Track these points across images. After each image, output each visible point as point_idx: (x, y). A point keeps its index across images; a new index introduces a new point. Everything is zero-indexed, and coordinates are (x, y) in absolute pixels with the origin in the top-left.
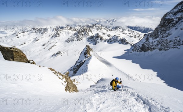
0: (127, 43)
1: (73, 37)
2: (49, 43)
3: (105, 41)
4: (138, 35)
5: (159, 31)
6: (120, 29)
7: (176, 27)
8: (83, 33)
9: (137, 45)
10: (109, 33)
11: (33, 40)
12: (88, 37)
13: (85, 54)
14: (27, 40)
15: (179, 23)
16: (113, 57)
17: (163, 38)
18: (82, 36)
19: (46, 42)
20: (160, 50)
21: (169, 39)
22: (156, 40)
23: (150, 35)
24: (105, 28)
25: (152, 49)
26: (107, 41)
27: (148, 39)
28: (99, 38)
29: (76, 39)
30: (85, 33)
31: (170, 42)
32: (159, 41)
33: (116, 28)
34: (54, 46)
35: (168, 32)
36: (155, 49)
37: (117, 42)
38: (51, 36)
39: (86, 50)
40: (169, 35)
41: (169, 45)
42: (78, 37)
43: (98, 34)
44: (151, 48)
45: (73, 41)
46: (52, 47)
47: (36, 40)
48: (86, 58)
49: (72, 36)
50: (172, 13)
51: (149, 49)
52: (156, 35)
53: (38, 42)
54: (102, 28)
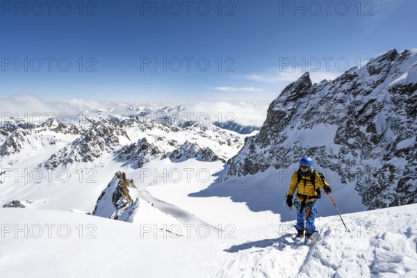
0: (215, 158)
1: (69, 152)
3: (165, 157)
4: (234, 140)
5: (269, 132)
6: (195, 126)
7: (291, 125)
8: (101, 139)
9: (236, 162)
10: (171, 136)
12: (117, 148)
15: (293, 118)
16: (190, 195)
17: (277, 146)
18: (98, 148)
20: (277, 169)
21: (285, 147)
22: (267, 148)
23: (254, 139)
24: (161, 125)
25: (264, 167)
26: (170, 157)
27: (252, 147)
28: (149, 151)
29: (79, 157)
30: (108, 141)
31: (289, 151)
32: (271, 152)
33: (187, 125)
35: (281, 133)
36: (268, 166)
37: (192, 157)
40: (285, 139)
41: (288, 157)
42: (85, 149)
43: (144, 140)
44: (261, 166)
45: (69, 165)
49: (65, 149)
50: (281, 102)
51: (259, 169)
52: (264, 139)
54: (153, 126)
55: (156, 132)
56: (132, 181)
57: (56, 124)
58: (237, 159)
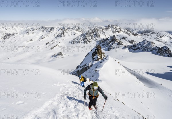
1: (79, 38)
2: (52, 42)
3: (125, 47)
8: (92, 34)
11: (39, 38)
12: (99, 39)
14: (34, 37)
18: (91, 38)
19: (50, 41)
24: (126, 31)
26: (129, 48)
28: (116, 43)
29: (82, 41)
30: (95, 35)
34: (56, 46)
37: (148, 51)
38: (56, 36)
42: (85, 38)
43: (114, 36)
45: (78, 43)
46: (55, 46)
47: (42, 38)
49: (78, 37)
53: (43, 40)
54: (120, 31)
56: (104, 53)
57: (77, 28)
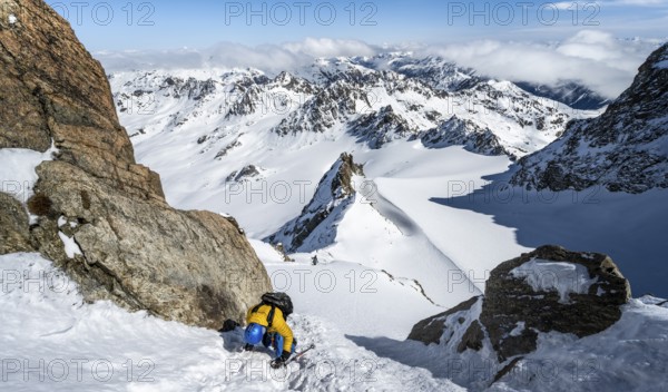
0: (499, 151)
1: (299, 117)
2: (217, 134)
3: (414, 137)
5: (623, 116)
6: (479, 89)
8: (334, 103)
9: (530, 164)
10: (435, 104)
11: (167, 123)
12: (353, 118)
13: (335, 185)
14: (150, 121)
17: (631, 146)
18: (331, 115)
19: (208, 130)
20: (612, 190)
21: (652, 152)
22: (604, 149)
24: (419, 85)
25: (583, 182)
26: (423, 139)
27: (573, 142)
28: (394, 126)
29: (309, 125)
30: (342, 105)
31: (658, 162)
32: (613, 157)
33: (461, 88)
34: (233, 145)
36: (592, 183)
37: (458, 144)
39: (337, 170)
40: (659, 134)
42: (316, 116)
43: (389, 109)
44: (578, 179)
45: (298, 133)
46: (228, 148)
47: (176, 121)
48: (335, 199)
49: (296, 113)
51: (572, 184)
52: (605, 131)
53: (184, 127)
54: (406, 87)
55: (411, 96)
56: (361, 167)
57: (288, 79)
58: (534, 160)
